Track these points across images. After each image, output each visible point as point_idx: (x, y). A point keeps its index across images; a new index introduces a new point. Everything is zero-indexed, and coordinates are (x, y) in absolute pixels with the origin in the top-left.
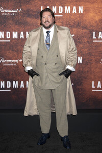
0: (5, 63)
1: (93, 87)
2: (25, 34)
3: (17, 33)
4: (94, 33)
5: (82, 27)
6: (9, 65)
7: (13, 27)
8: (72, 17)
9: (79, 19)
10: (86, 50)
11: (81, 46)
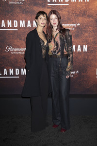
0: (13, 51)
2: (32, 23)
5: (88, 16)
6: (17, 53)
7: (20, 16)
8: (78, 6)
9: (85, 7)
11: (86, 34)
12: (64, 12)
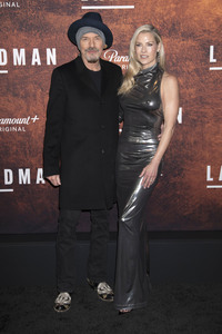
1: (209, 179)
2: (43, 55)
3: (23, 51)
4: (212, 47)
5: (183, 34)
6: (7, 130)
7: (14, 38)
8: (158, 10)
9: (174, 13)
10: (192, 90)
12: (123, 26)
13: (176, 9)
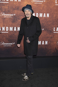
12: (6, 7)
13: (18, 4)
